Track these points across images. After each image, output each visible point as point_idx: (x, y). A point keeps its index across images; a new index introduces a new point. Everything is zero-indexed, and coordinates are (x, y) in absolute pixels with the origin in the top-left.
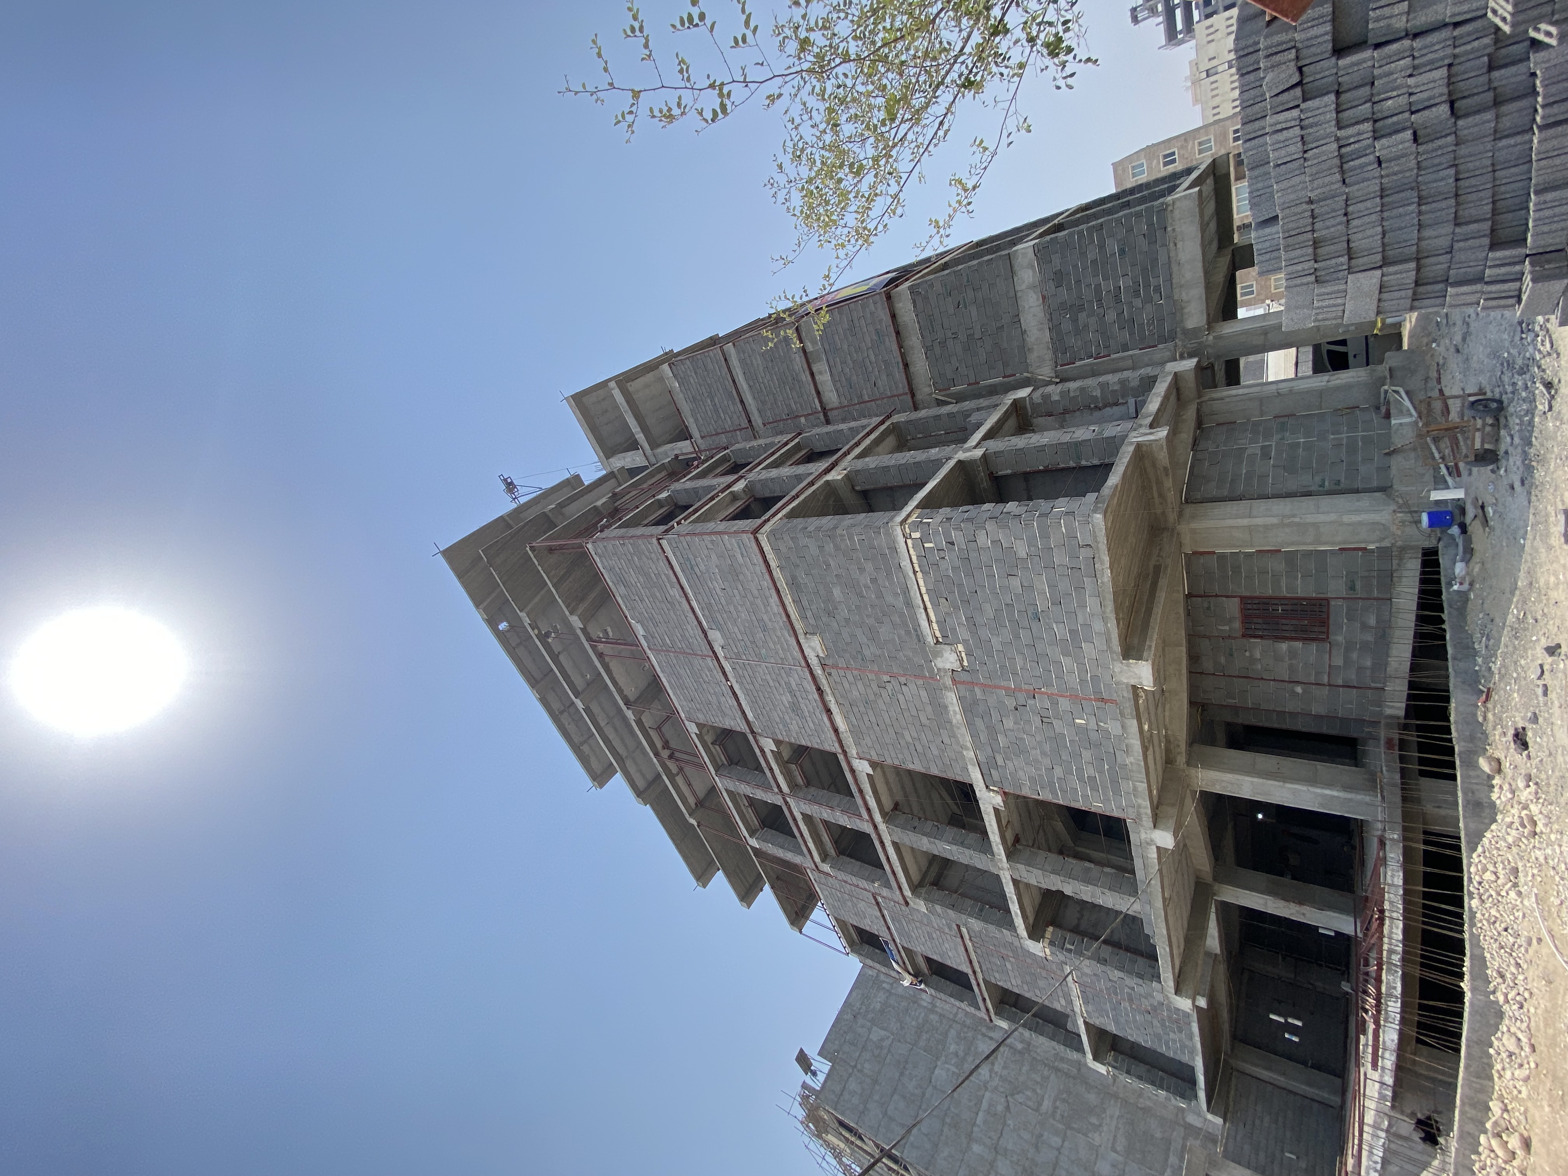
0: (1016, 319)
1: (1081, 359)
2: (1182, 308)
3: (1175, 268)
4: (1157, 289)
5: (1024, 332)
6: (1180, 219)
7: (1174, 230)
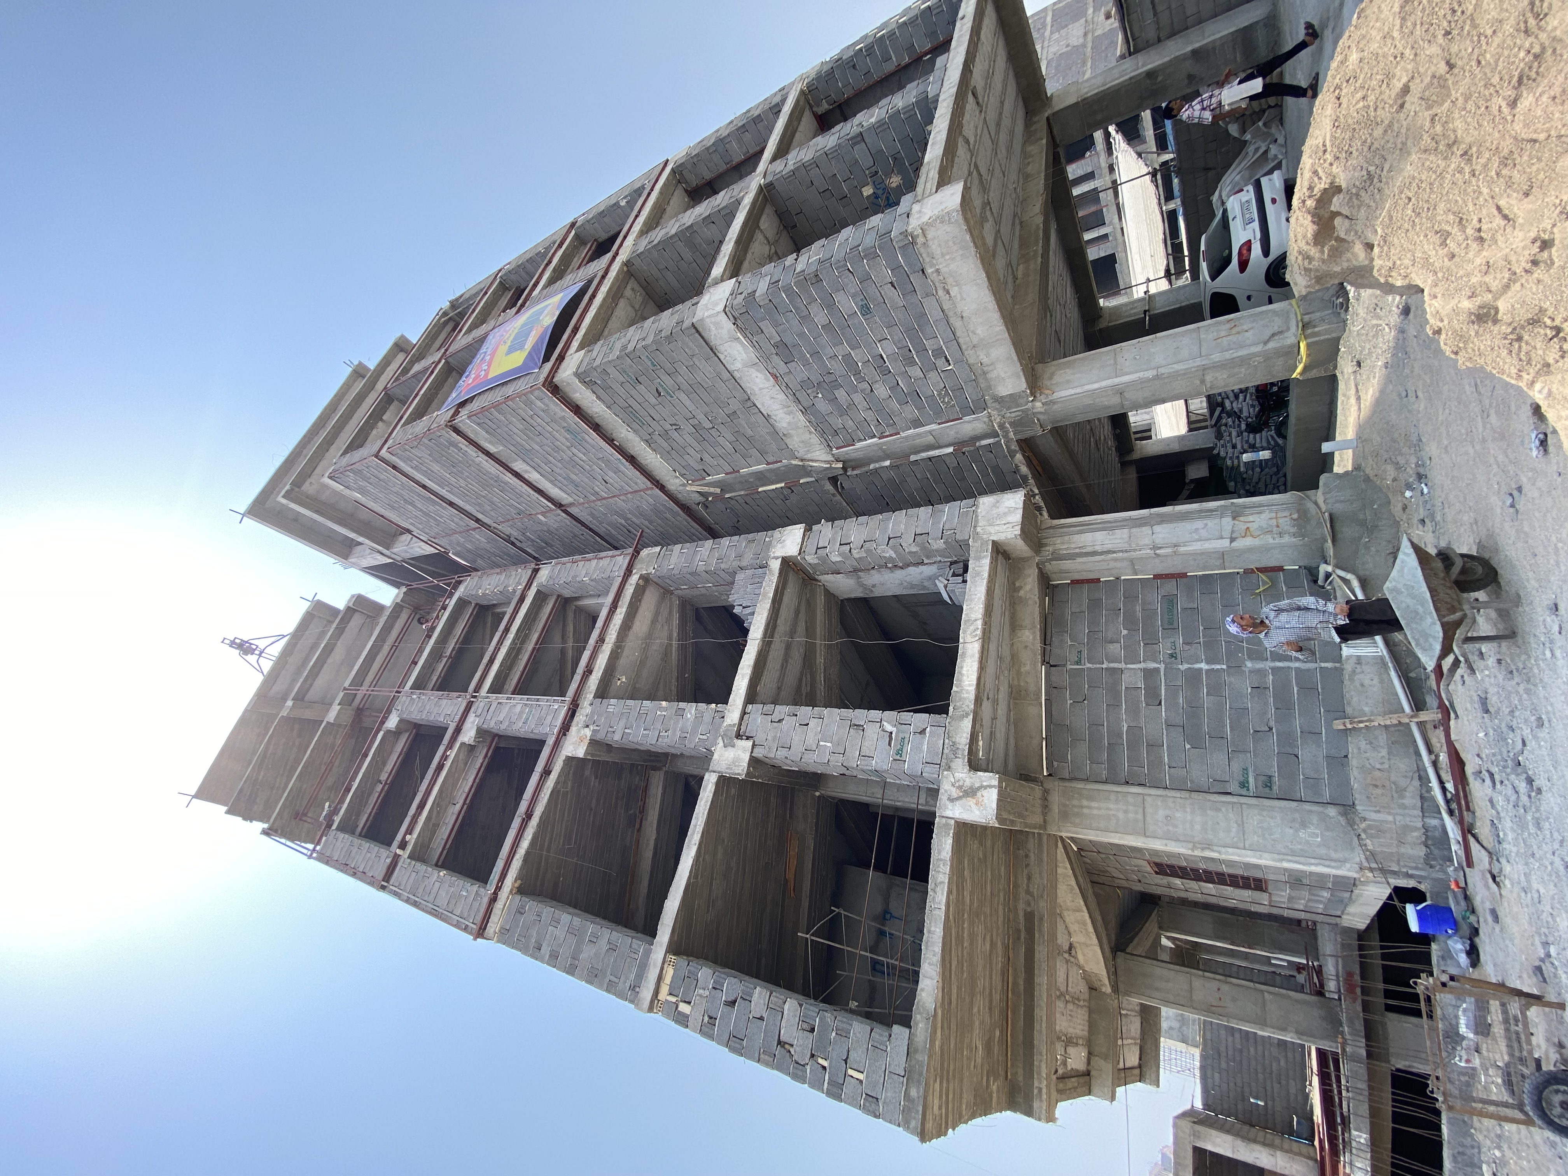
0: (748, 402)
1: (860, 440)
2: (985, 373)
3: (957, 323)
4: (939, 353)
5: (767, 418)
6: (943, 255)
7: (938, 271)
